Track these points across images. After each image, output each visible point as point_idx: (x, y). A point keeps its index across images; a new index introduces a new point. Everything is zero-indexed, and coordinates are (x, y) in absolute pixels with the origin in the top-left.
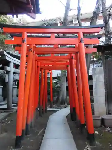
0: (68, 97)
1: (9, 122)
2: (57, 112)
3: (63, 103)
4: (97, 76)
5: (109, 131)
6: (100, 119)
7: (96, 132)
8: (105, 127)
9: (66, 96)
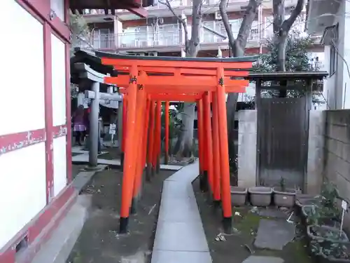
0: (197, 142)
1: (99, 191)
2: (177, 173)
3: (188, 154)
4: (246, 124)
5: (256, 212)
6: (244, 194)
7: (237, 213)
8: (252, 205)
9: (194, 140)
